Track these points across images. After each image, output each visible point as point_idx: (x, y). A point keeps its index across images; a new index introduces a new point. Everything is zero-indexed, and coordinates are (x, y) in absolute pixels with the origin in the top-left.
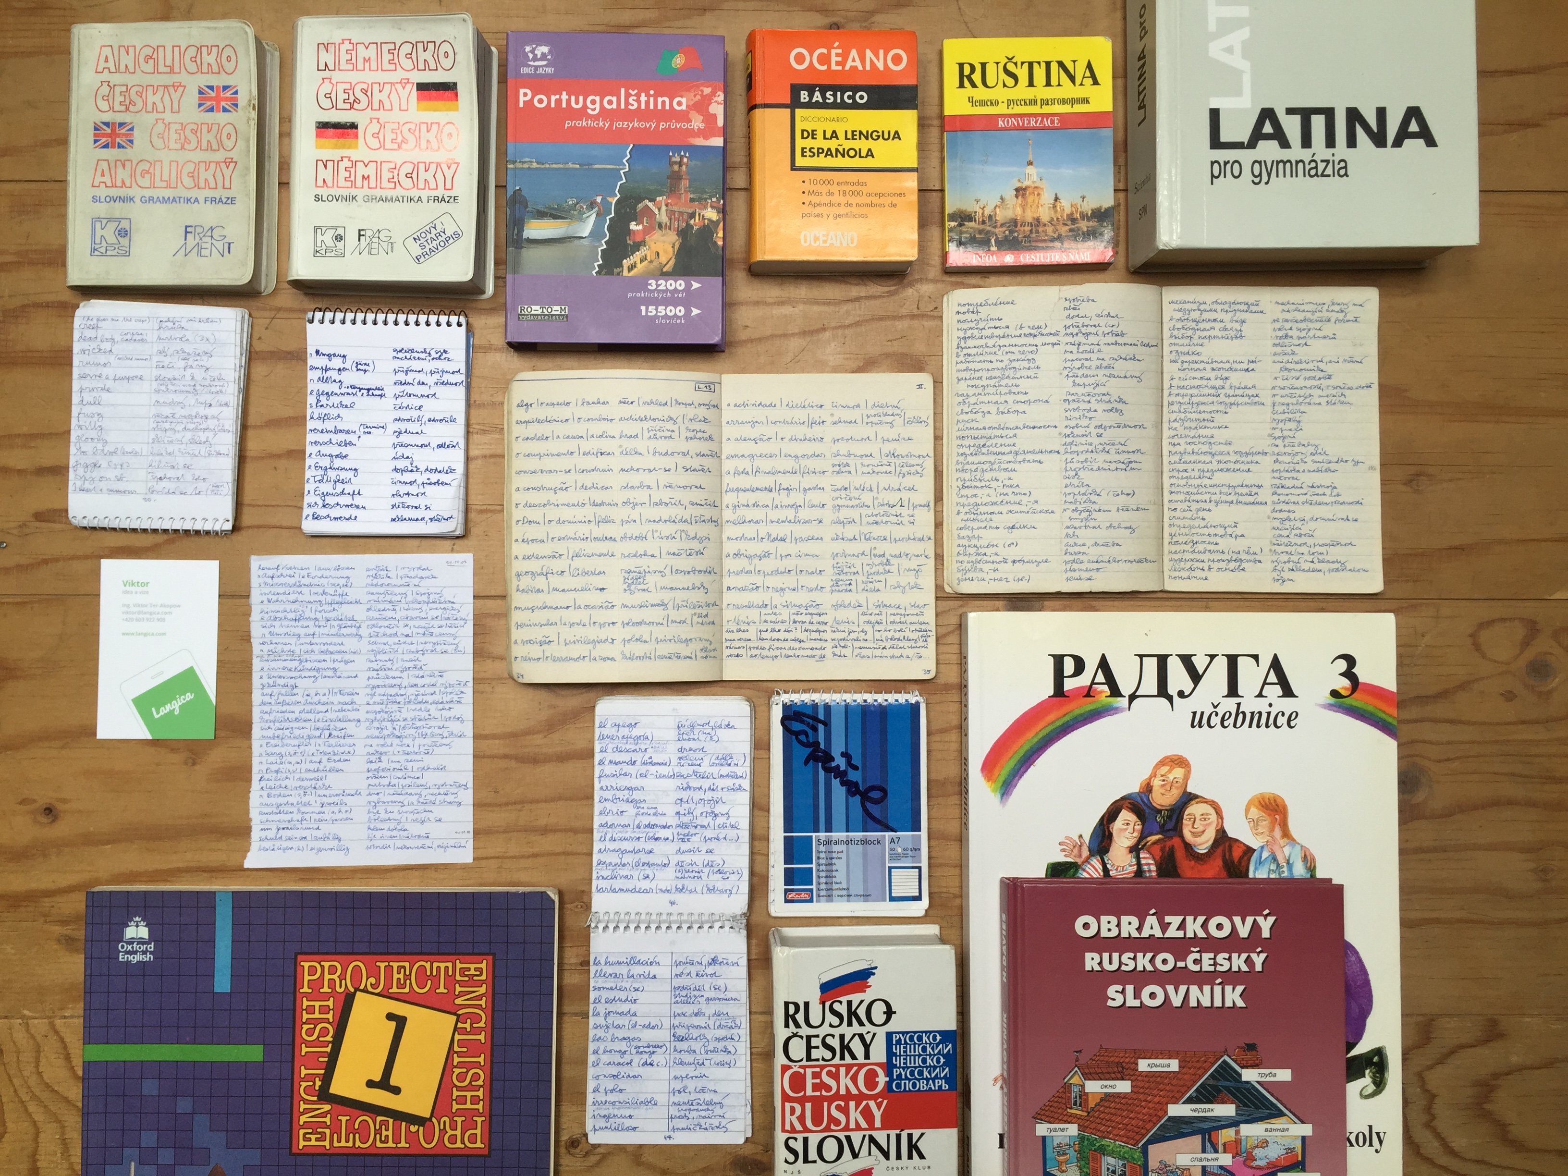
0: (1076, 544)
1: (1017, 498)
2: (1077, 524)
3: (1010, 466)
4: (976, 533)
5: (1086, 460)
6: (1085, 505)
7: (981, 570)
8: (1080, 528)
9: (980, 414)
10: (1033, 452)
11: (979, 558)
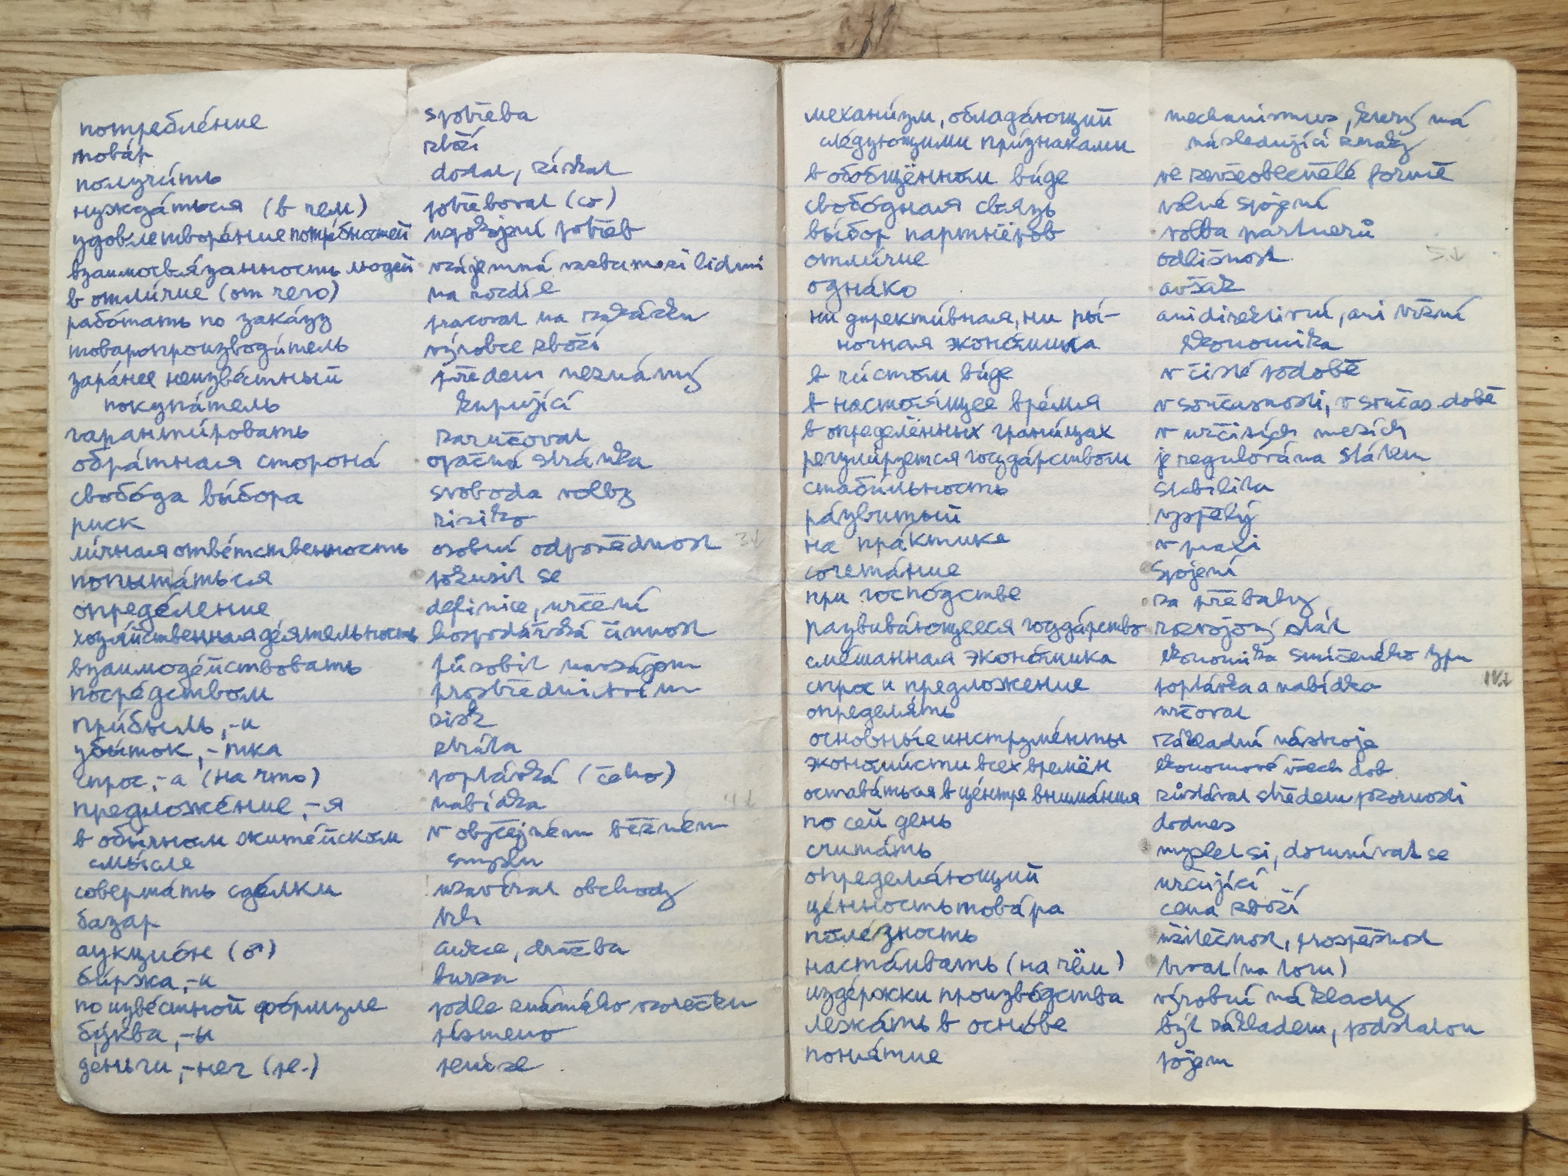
0: (471, 948)
1: (273, 793)
2: (475, 878)
3: (250, 681)
4: (137, 908)
5: (504, 663)
6: (504, 814)
7: (156, 1035)
8: (486, 891)
9: (149, 503)
10: (326, 636)
11: (149, 994)
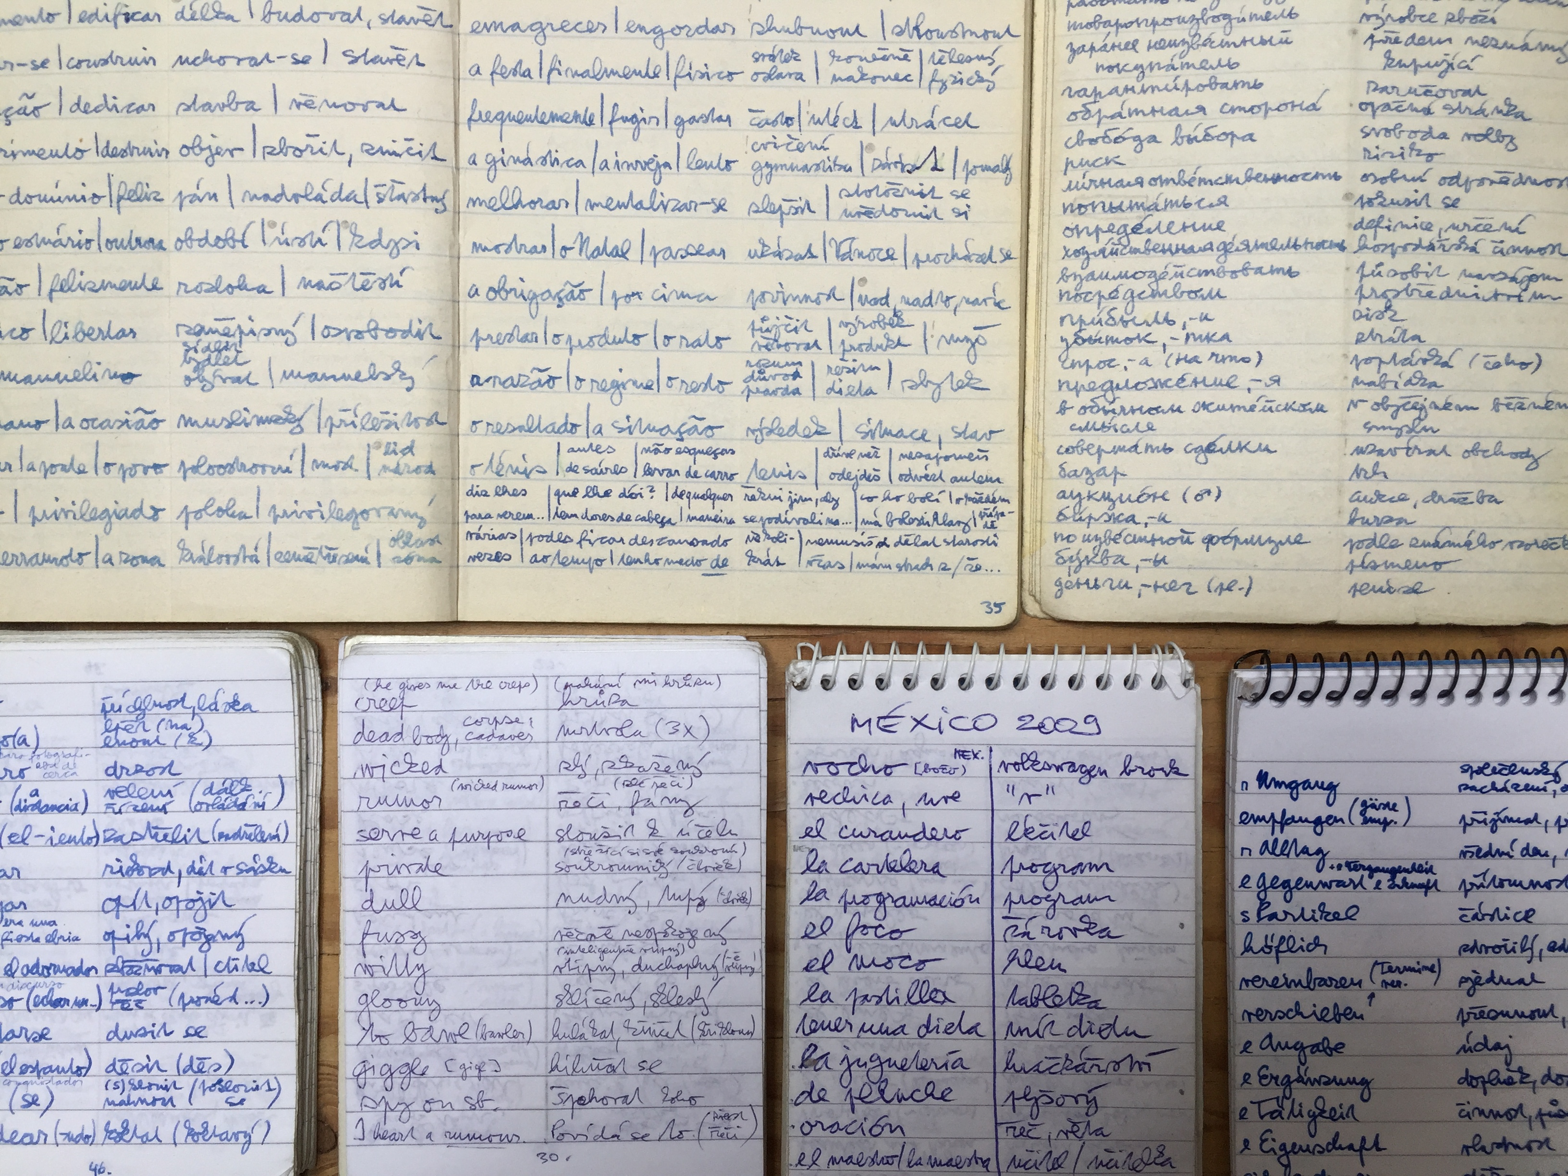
0: (1380, 497)
1: (1224, 371)
2: (1385, 441)
3: (1208, 284)
4: (1109, 461)
5: (1415, 271)
6: (1410, 391)
7: (1121, 560)
8: (1393, 452)
9: (1130, 144)
10: (1271, 246)
11: (1116, 528)
